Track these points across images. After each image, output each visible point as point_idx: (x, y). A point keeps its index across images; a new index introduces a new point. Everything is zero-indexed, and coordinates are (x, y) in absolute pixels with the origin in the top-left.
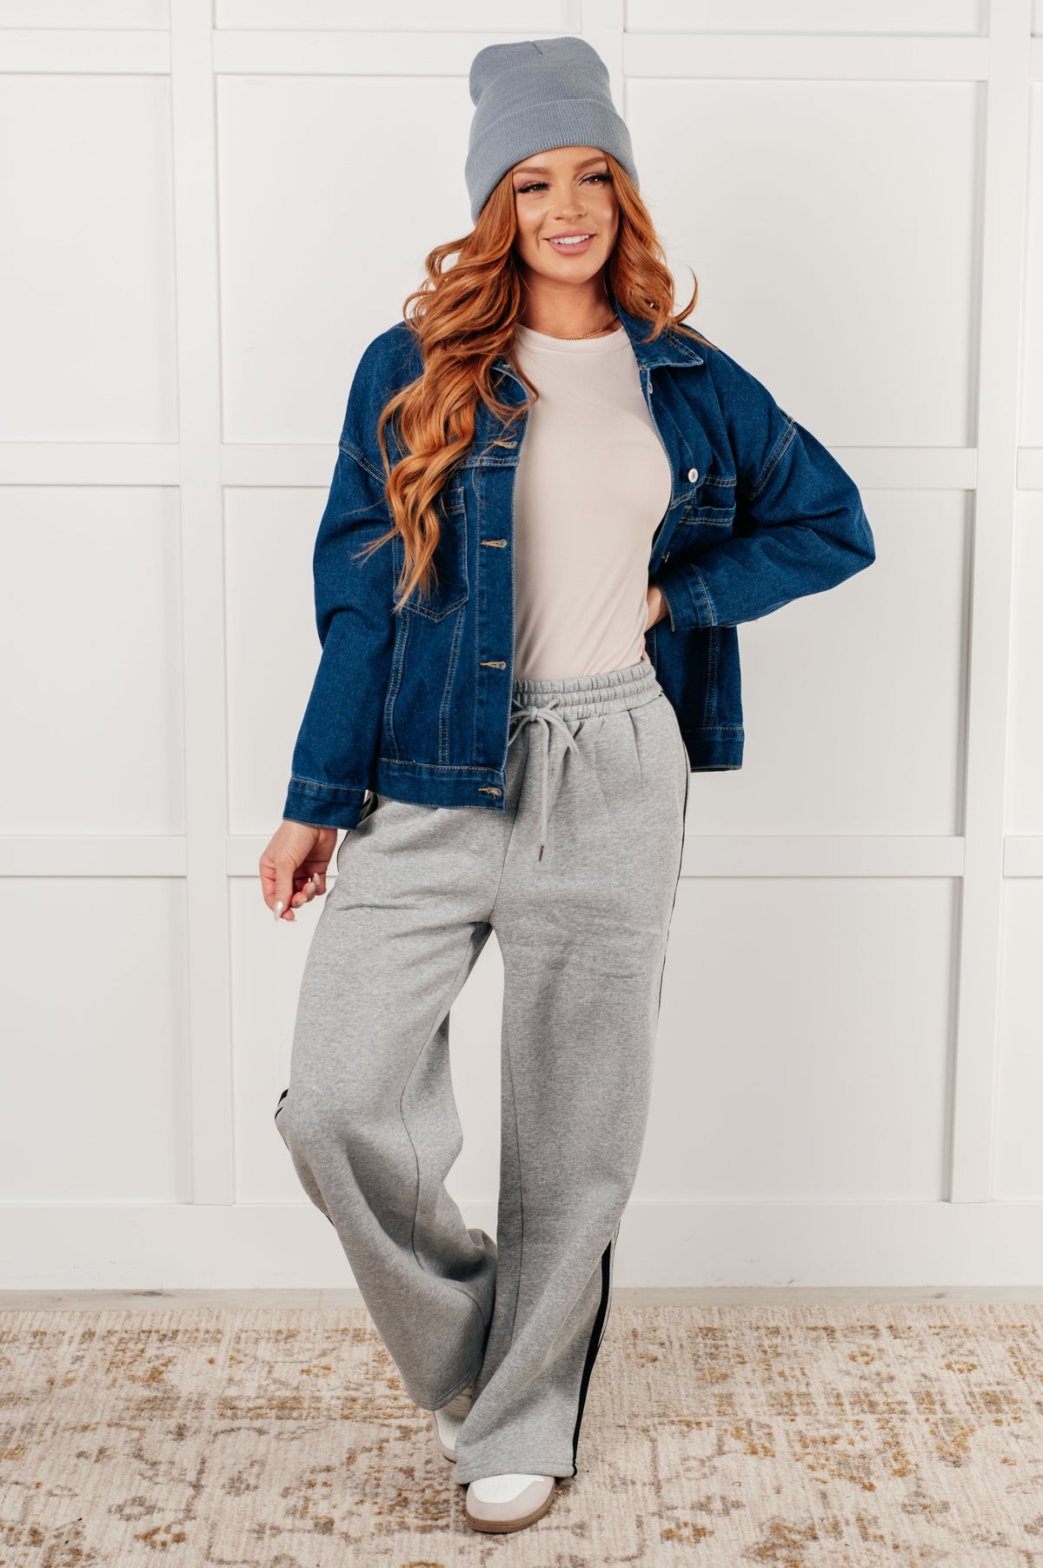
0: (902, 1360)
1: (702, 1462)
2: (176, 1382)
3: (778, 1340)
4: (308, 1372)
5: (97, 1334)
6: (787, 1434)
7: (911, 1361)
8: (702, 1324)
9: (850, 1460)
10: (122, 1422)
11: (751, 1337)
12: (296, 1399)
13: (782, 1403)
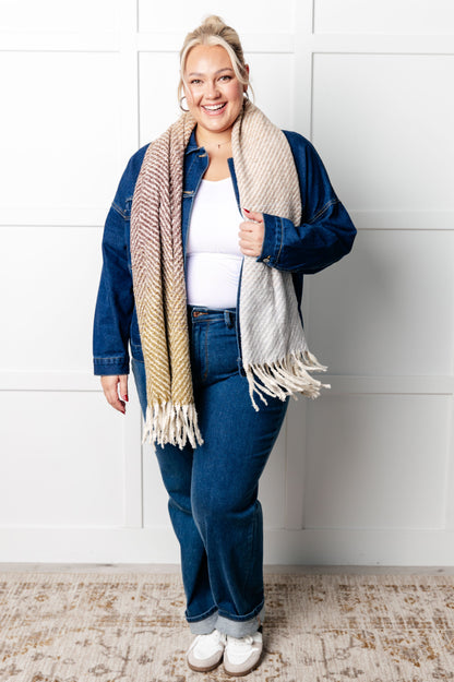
0: (427, 602)
1: (344, 651)
2: (117, 608)
3: (373, 591)
4: (173, 604)
5: (85, 585)
6: (380, 638)
7: (431, 602)
8: (341, 583)
9: (409, 651)
10: (95, 627)
11: (361, 589)
12: (169, 617)
13: (377, 622)
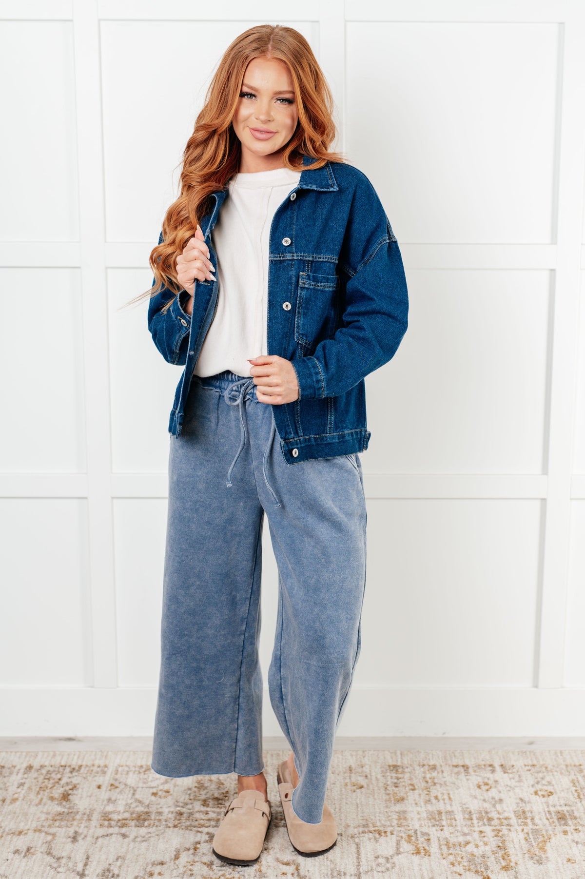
0: (508, 788)
1: (387, 859)
2: (77, 802)
3: (435, 774)
4: (154, 794)
5: (34, 768)
6: (439, 840)
7: (513, 789)
8: (391, 763)
9: (476, 858)
10: (43, 829)
11: (419, 771)
12: (147, 813)
13: (436, 818)
